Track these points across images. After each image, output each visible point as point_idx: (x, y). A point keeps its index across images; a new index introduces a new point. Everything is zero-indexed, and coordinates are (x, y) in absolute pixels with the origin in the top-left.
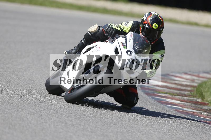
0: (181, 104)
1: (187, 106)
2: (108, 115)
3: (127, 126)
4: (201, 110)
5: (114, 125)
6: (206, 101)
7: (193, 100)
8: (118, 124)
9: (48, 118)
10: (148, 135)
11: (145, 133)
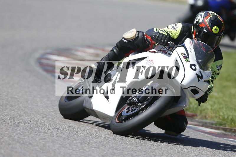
3: (25, 108)
5: (10, 107)
8: (15, 105)
10: (49, 118)
11: (45, 115)
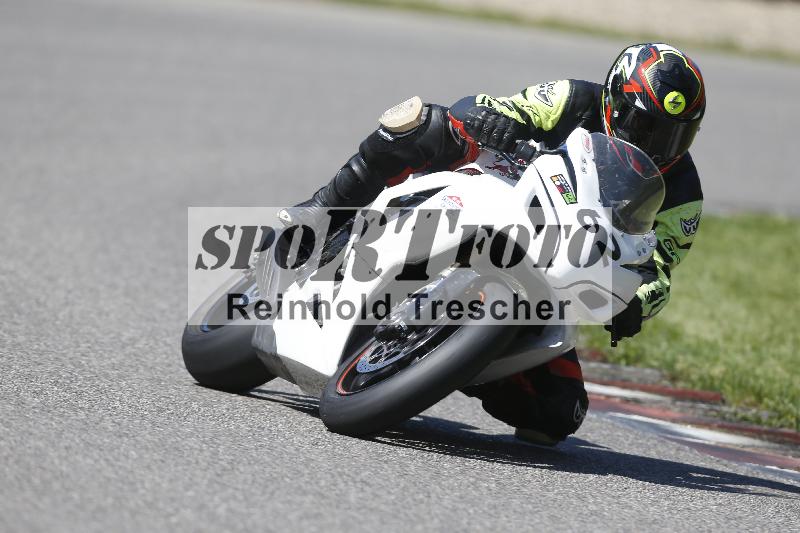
2: (179, 370)
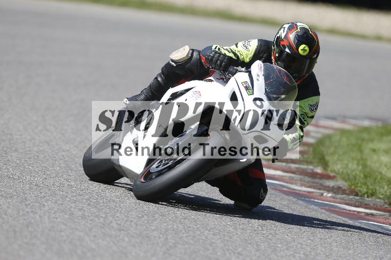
0: (286, 176)
1: (296, 180)
4: (322, 188)
5: (161, 217)
6: (332, 171)
7: (307, 169)
8: (169, 214)
9: (37, 205)
10: (224, 236)
11: (218, 231)
